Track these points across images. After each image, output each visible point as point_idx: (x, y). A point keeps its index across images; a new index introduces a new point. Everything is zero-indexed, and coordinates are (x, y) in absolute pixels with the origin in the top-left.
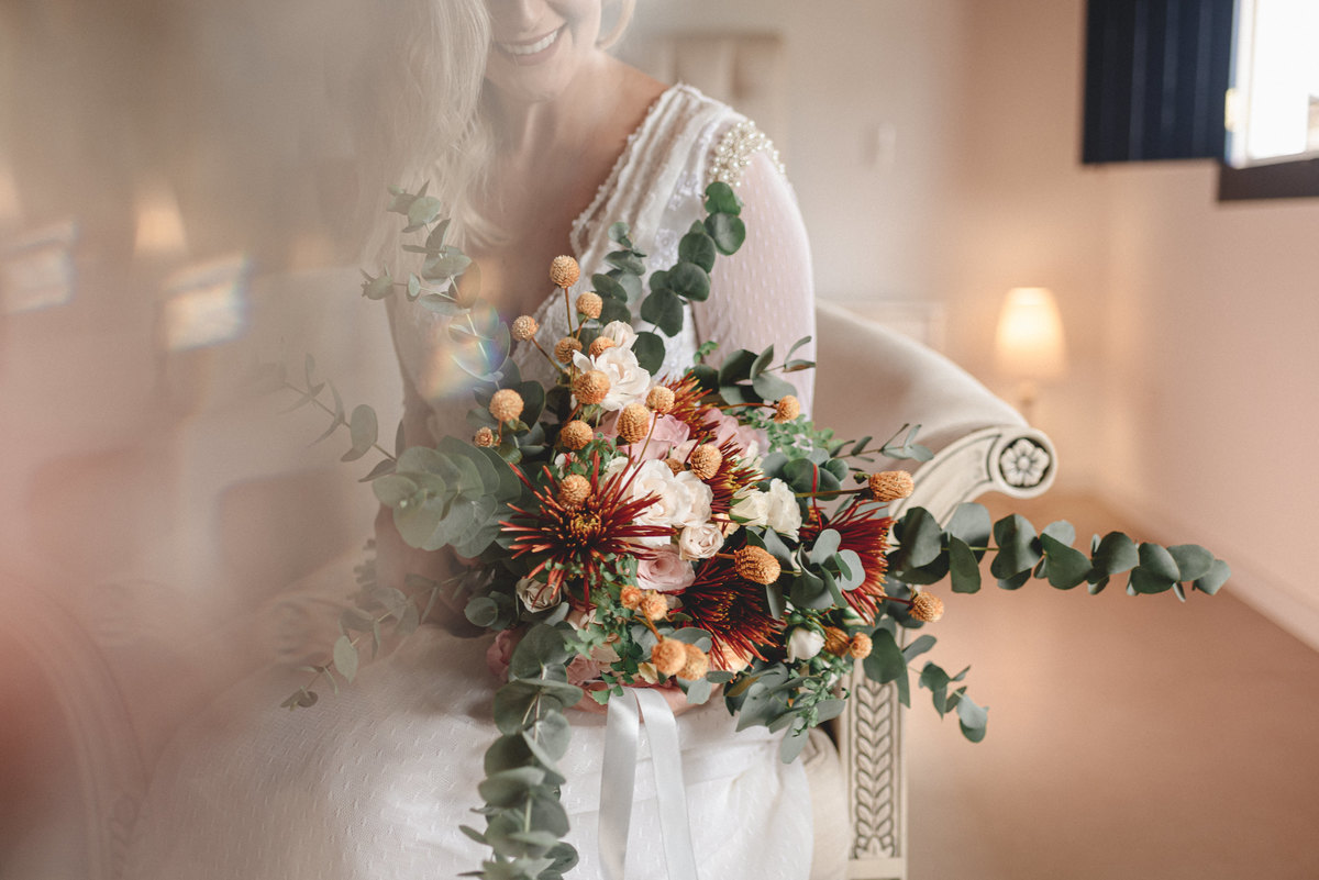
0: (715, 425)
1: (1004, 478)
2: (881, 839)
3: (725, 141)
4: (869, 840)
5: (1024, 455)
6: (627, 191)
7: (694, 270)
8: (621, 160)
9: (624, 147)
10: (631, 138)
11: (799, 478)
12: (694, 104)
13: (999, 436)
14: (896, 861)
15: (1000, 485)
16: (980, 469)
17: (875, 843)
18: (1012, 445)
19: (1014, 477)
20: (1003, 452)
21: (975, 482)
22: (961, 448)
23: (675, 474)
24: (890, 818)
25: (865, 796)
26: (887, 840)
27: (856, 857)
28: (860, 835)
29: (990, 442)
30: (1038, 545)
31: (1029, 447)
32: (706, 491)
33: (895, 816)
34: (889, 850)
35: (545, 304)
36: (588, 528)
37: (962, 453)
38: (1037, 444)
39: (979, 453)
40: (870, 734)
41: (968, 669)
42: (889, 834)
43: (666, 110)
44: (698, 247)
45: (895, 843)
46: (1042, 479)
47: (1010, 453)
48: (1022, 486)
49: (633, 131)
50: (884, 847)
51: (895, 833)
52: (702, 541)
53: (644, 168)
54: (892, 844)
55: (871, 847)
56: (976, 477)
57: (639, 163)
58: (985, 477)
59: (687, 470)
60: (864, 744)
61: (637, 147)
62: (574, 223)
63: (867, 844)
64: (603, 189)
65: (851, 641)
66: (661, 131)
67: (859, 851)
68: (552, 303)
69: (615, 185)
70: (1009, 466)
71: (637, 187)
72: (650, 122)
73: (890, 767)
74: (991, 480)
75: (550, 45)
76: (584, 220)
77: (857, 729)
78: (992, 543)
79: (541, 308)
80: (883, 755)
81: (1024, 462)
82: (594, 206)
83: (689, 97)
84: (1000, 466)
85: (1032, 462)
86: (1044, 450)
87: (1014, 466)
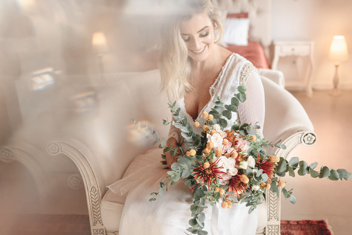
0: (237, 141)
1: (305, 142)
2: (275, 217)
3: (245, 70)
4: (272, 217)
5: (309, 137)
6: (222, 81)
7: (234, 107)
8: (220, 73)
9: (221, 70)
10: (223, 68)
11: (255, 154)
12: (237, 60)
13: (304, 133)
14: (278, 221)
15: (303, 144)
16: (299, 140)
17: (273, 218)
18: (307, 135)
19: (307, 142)
20: (304, 136)
22: (295, 136)
23: (228, 158)
24: (277, 213)
25: (271, 208)
26: (276, 217)
27: (269, 220)
28: (270, 216)
29: (301, 134)
30: (308, 168)
31: (311, 135)
32: (234, 161)
33: (278, 213)
34: (277, 219)
35: (204, 108)
36: (209, 173)
37: (295, 137)
38: (313, 135)
39: (299, 137)
40: (272, 196)
41: (293, 189)
42: (277, 216)
43: (231, 61)
44: (235, 101)
45: (278, 218)
46: (313, 142)
48: (308, 144)
49: (223, 66)
50: (275, 219)
51: (278, 216)
52: (233, 172)
53: (226, 76)
54: (277, 218)
55: (272, 219)
56: (298, 142)
57: (225, 74)
58: (300, 142)
59: (230, 157)
60: (271, 198)
61: (224, 70)
62: (210, 88)
63: (272, 218)
64: (217, 80)
65: (266, 185)
66: (230, 67)
67: (270, 219)
68: (205, 108)
69: (219, 79)
70: (305, 139)
71: (224, 81)
72: (227, 64)
73: (277, 203)
74: (301, 143)
75: (203, 50)
76: (212, 87)
77: (270, 195)
79: (203, 109)
80: (275, 200)
81: (309, 139)
82: (215, 84)
83: (236, 57)
84: (304, 140)
85: (311, 139)
86: (314, 136)
87: (307, 139)
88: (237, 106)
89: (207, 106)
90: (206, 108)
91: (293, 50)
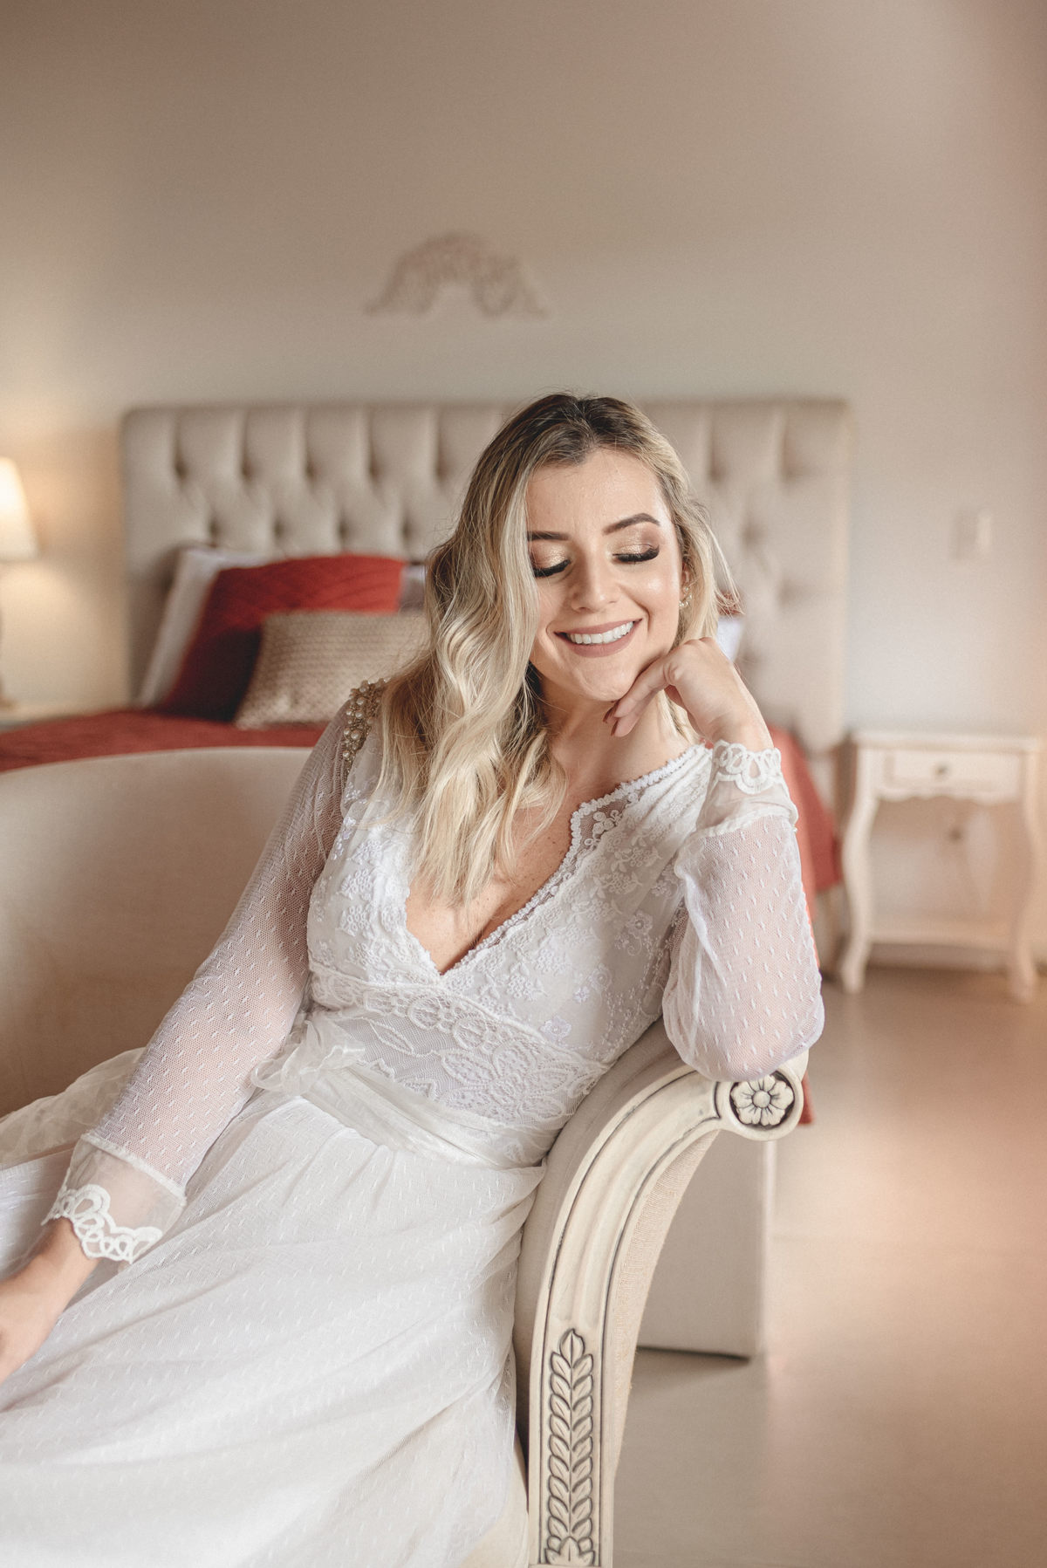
1: (737, 1115)
2: (578, 1543)
4: (563, 1542)
5: (762, 1089)
15: (730, 1122)
16: (705, 1104)
17: (571, 1544)
19: (748, 1115)
21: (701, 1118)
24: (589, 1517)
25: (559, 1488)
26: (586, 1545)
27: (547, 1562)
28: (552, 1536)
33: (596, 1517)
34: (589, 1556)
38: (781, 1077)
40: (567, 1414)
42: (589, 1537)
45: (596, 1549)
46: (782, 1119)
48: (759, 1126)
50: (581, 1553)
51: (595, 1537)
54: (592, 1550)
55: (565, 1551)
56: (701, 1112)
58: (714, 1114)
60: (559, 1424)
63: (561, 1547)
67: (551, 1554)
70: (743, 1101)
73: (590, 1456)
74: (719, 1117)
80: (582, 1440)
81: (762, 1098)
84: (732, 1101)
85: (772, 1097)
86: (789, 1084)
87: (750, 1101)
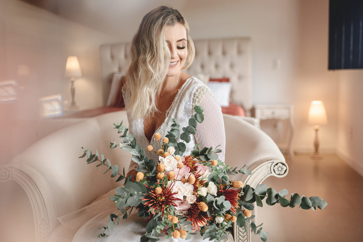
0: (197, 167)
1: (275, 173)
3: (198, 91)
5: (280, 167)
6: (176, 103)
7: (192, 128)
8: (176, 95)
9: (177, 92)
11: (217, 180)
12: (193, 82)
13: (273, 162)
15: (274, 174)
16: (269, 171)
18: (277, 164)
19: (277, 172)
20: (274, 166)
21: (267, 173)
22: (264, 165)
23: (184, 184)
29: (271, 163)
30: (277, 196)
31: (281, 165)
32: (192, 187)
36: (161, 200)
37: (264, 166)
38: (283, 164)
39: (268, 166)
40: (242, 234)
41: (262, 224)
43: (187, 83)
44: (193, 122)
46: (284, 173)
47: (276, 166)
48: (279, 174)
52: (191, 199)
53: (181, 97)
56: (267, 172)
57: (179, 96)
58: (270, 172)
59: (188, 182)
60: (240, 237)
62: (166, 111)
64: (173, 103)
65: (232, 218)
66: (185, 88)
70: (276, 170)
71: (178, 102)
74: (271, 173)
77: (239, 233)
78: (267, 195)
80: (245, 240)
81: (280, 169)
82: (171, 107)
83: (193, 80)
84: (274, 170)
85: (282, 169)
86: (285, 166)
87: (277, 170)
88: (195, 127)
89: (159, 129)
90: (159, 130)
91: (273, 113)
